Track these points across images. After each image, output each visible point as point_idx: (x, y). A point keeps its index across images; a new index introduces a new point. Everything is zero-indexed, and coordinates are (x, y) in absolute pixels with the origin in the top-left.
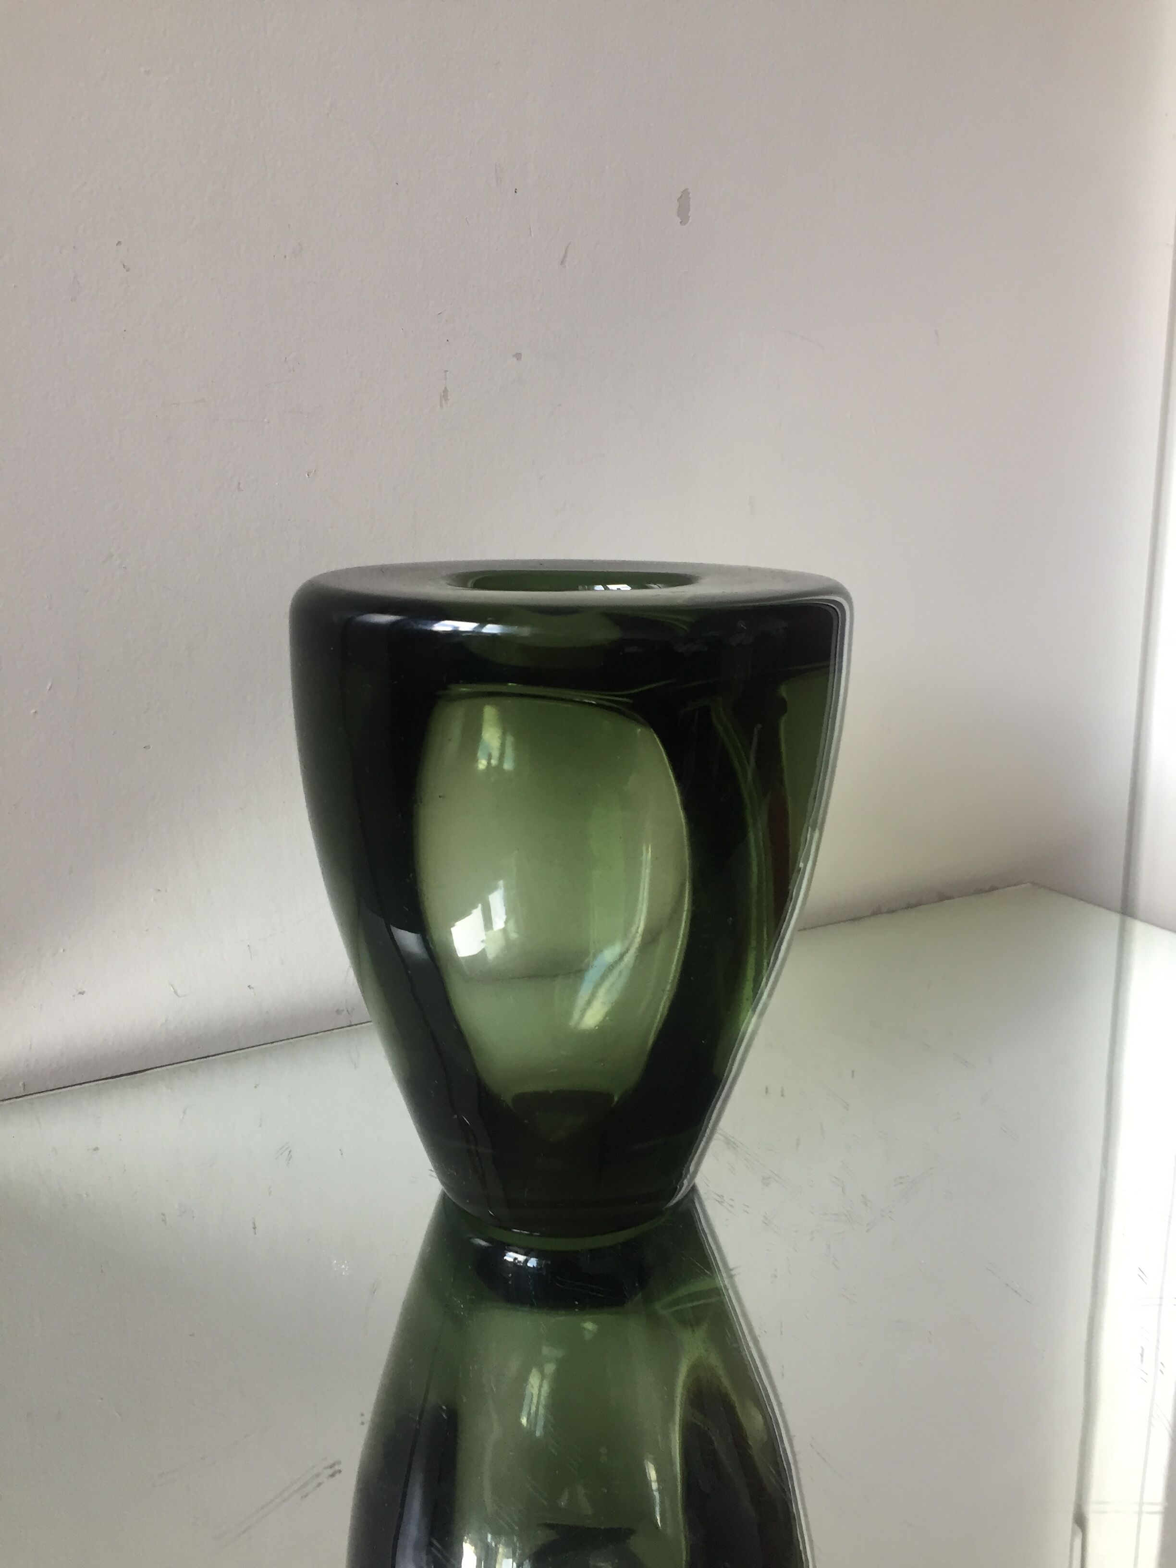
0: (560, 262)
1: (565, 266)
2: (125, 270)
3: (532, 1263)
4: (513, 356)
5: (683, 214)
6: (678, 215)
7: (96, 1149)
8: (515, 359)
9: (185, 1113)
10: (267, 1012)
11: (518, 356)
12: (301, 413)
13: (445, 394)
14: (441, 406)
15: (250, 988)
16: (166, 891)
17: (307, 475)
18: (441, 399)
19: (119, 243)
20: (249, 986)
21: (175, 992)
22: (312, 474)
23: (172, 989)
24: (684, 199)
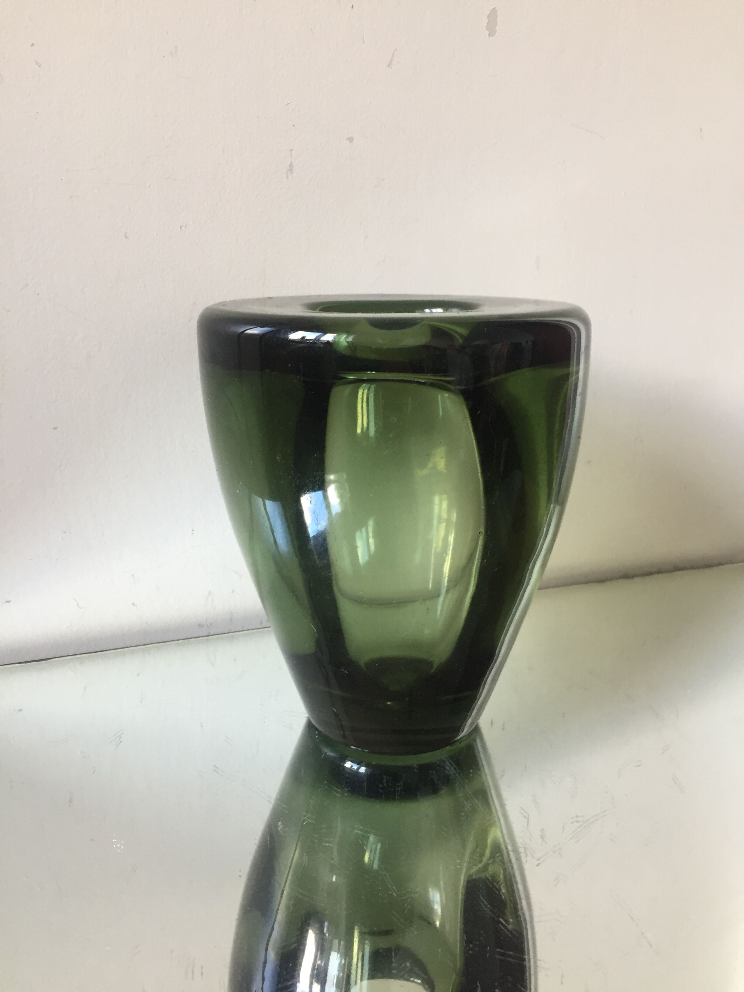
0: (387, 65)
1: (392, 68)
2: (37, 66)
3: (363, 770)
4: (347, 139)
5: (491, 28)
6: (487, 29)
7: (21, 710)
8: (348, 141)
9: (85, 689)
10: (147, 623)
11: (351, 139)
12: (175, 179)
13: (291, 168)
14: (287, 177)
15: (134, 605)
16: (70, 532)
17: (179, 228)
18: (287, 173)
19: (32, 45)
20: (133, 604)
21: (78, 605)
22: (184, 227)
23: (75, 602)
24: (493, 15)
